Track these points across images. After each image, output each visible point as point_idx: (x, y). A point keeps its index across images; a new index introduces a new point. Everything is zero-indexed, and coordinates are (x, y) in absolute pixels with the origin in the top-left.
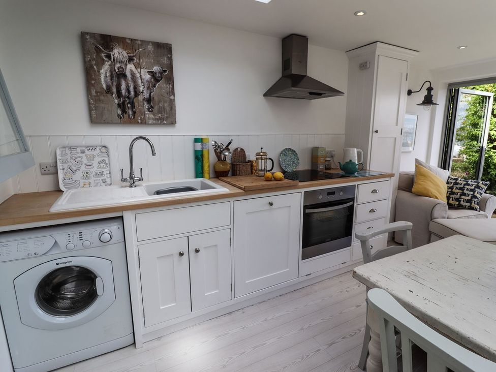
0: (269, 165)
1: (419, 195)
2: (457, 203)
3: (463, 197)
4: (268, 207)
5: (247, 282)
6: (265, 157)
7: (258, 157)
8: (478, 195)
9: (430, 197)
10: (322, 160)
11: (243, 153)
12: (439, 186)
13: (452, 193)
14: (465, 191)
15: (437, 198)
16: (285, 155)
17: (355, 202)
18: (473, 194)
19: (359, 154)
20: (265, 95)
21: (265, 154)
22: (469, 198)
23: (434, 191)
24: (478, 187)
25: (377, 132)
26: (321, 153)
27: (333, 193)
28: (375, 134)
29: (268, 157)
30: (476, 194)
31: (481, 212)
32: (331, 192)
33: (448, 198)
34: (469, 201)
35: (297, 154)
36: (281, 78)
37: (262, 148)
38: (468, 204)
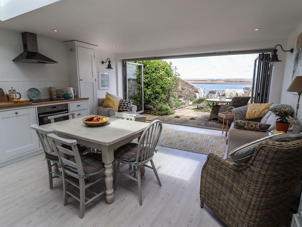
0: (18, 96)
1: (105, 107)
2: (122, 109)
3: (124, 107)
4: (15, 115)
5: (7, 152)
6: (15, 92)
7: (10, 92)
8: (129, 106)
9: (110, 107)
10: (54, 93)
11: (2, 91)
12: (114, 103)
13: (121, 106)
14: (125, 104)
15: (112, 108)
16: (31, 91)
17: (69, 111)
18: (127, 105)
19: (74, 90)
20: (13, 61)
21: (14, 90)
22: (126, 107)
23: (111, 105)
24: (129, 102)
25: (81, 80)
26: (53, 90)
27: (55, 107)
28: (81, 81)
29: (16, 92)
30: (128, 105)
31: (130, 112)
32: (54, 107)
33: (119, 108)
34: (126, 108)
35: (39, 91)
36: (23, 52)
37: (12, 88)
38: (126, 109)
